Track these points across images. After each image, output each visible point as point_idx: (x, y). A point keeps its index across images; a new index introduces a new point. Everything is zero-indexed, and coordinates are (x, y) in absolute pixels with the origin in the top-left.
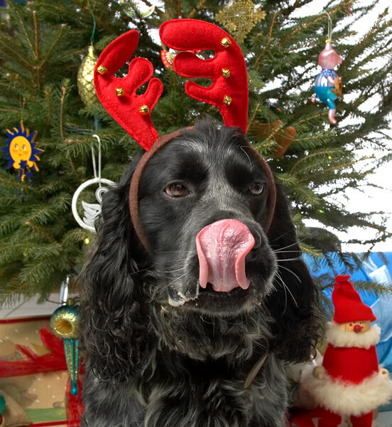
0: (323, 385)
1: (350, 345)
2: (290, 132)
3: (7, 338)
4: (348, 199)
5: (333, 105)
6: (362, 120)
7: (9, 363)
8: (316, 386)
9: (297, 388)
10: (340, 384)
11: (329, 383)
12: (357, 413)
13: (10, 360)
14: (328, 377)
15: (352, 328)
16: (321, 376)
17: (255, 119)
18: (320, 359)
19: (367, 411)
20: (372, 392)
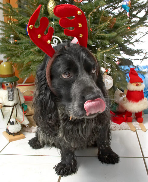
0: (126, 103)
1: (135, 90)
2: (114, 20)
3: (28, 90)
4: (134, 46)
5: (128, 11)
6: (138, 19)
7: (29, 97)
8: (124, 103)
9: (118, 106)
10: (132, 102)
11: (128, 102)
12: (137, 112)
13: (29, 96)
14: (128, 100)
15: (135, 84)
16: (125, 100)
17: (103, 16)
18: (125, 96)
19: (140, 111)
20: (142, 105)
